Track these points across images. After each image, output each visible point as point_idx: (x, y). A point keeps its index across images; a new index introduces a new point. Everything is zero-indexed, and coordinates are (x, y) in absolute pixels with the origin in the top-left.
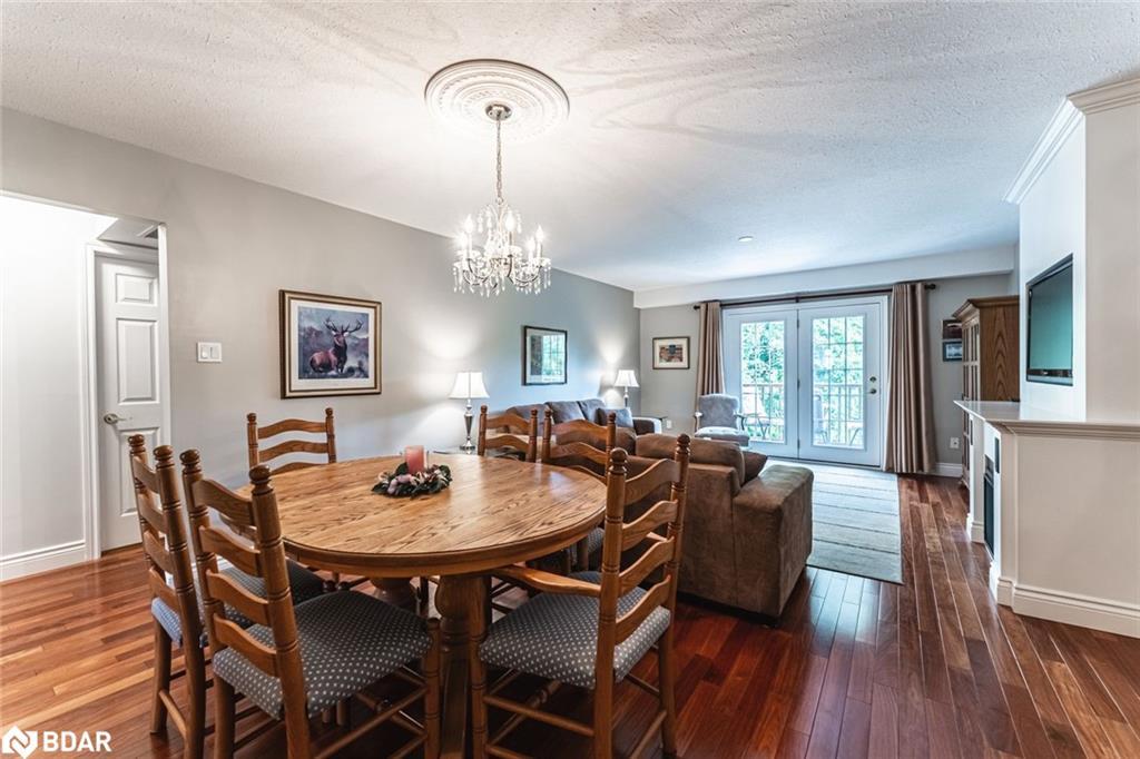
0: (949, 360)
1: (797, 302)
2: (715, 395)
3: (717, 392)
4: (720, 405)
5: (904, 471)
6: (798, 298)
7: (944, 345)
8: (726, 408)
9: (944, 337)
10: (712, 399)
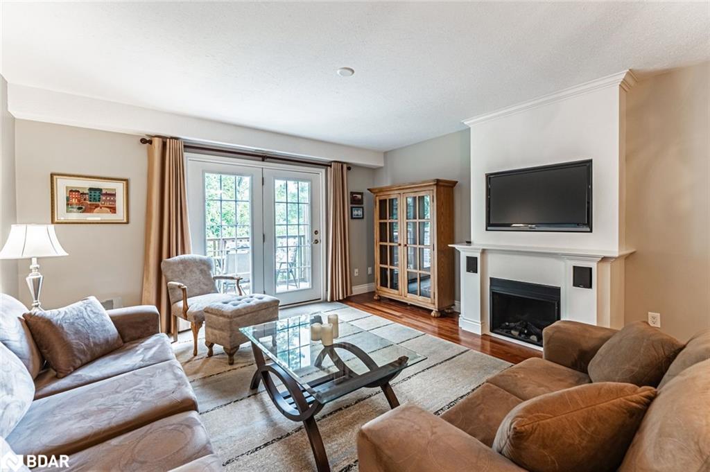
0: (355, 218)
1: (263, 160)
2: (181, 257)
3: (183, 252)
4: (195, 269)
5: (341, 298)
6: (264, 157)
7: (352, 208)
8: (202, 271)
9: (352, 203)
10: (183, 262)
